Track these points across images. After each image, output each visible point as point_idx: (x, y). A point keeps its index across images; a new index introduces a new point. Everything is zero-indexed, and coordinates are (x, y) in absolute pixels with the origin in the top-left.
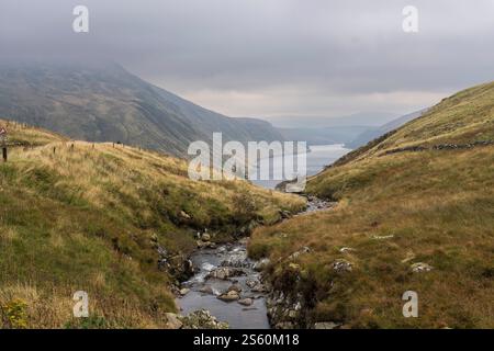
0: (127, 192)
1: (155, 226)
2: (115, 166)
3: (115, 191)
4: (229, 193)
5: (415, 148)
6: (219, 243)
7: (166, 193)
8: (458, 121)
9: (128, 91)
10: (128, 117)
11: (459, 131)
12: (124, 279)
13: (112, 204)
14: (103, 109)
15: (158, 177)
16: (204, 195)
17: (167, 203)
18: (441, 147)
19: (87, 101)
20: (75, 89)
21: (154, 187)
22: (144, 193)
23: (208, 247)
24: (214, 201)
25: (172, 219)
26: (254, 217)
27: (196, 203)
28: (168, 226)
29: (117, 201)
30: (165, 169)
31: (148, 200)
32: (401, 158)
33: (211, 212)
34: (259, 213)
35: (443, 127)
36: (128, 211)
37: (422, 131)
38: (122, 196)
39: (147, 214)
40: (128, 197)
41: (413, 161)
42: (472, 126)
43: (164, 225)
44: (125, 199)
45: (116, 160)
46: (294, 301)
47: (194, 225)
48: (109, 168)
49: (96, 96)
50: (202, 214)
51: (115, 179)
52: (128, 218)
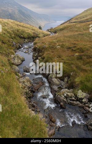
0: (9, 31)
1: (15, 38)
2: (7, 25)
3: (6, 30)
4: (33, 31)
5: (75, 22)
6: (29, 42)
7: (18, 31)
8: (86, 16)
9: (16, 7)
10: (16, 13)
11: (86, 18)
12: (2, 48)
13: (4, 33)
14: (10, 11)
15: (17, 27)
16: (27, 31)
17: (18, 33)
18: (80, 22)
19: (6, 9)
20: (3, 6)
21: (15, 30)
22: (13, 31)
23: (27, 43)
24: (29, 33)
25: (19, 37)
26: (37, 37)
27: (25, 33)
28: (18, 38)
29: (6, 33)
30: (20, 26)
31: (14, 32)
32: (72, 24)
33: (28, 35)
34: (39, 36)
35: (82, 17)
36: (9, 35)
37: (78, 18)
38: (8, 31)
39: (13, 35)
40: (9, 32)
41: (73, 25)
42: (88, 17)
43: (17, 38)
44: (8, 32)
45: (7, 23)
46: (36, 53)
47: (24, 38)
48: (5, 25)
49: (8, 8)
50: (26, 36)
51: (6, 28)
52: (8, 36)
